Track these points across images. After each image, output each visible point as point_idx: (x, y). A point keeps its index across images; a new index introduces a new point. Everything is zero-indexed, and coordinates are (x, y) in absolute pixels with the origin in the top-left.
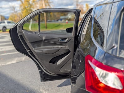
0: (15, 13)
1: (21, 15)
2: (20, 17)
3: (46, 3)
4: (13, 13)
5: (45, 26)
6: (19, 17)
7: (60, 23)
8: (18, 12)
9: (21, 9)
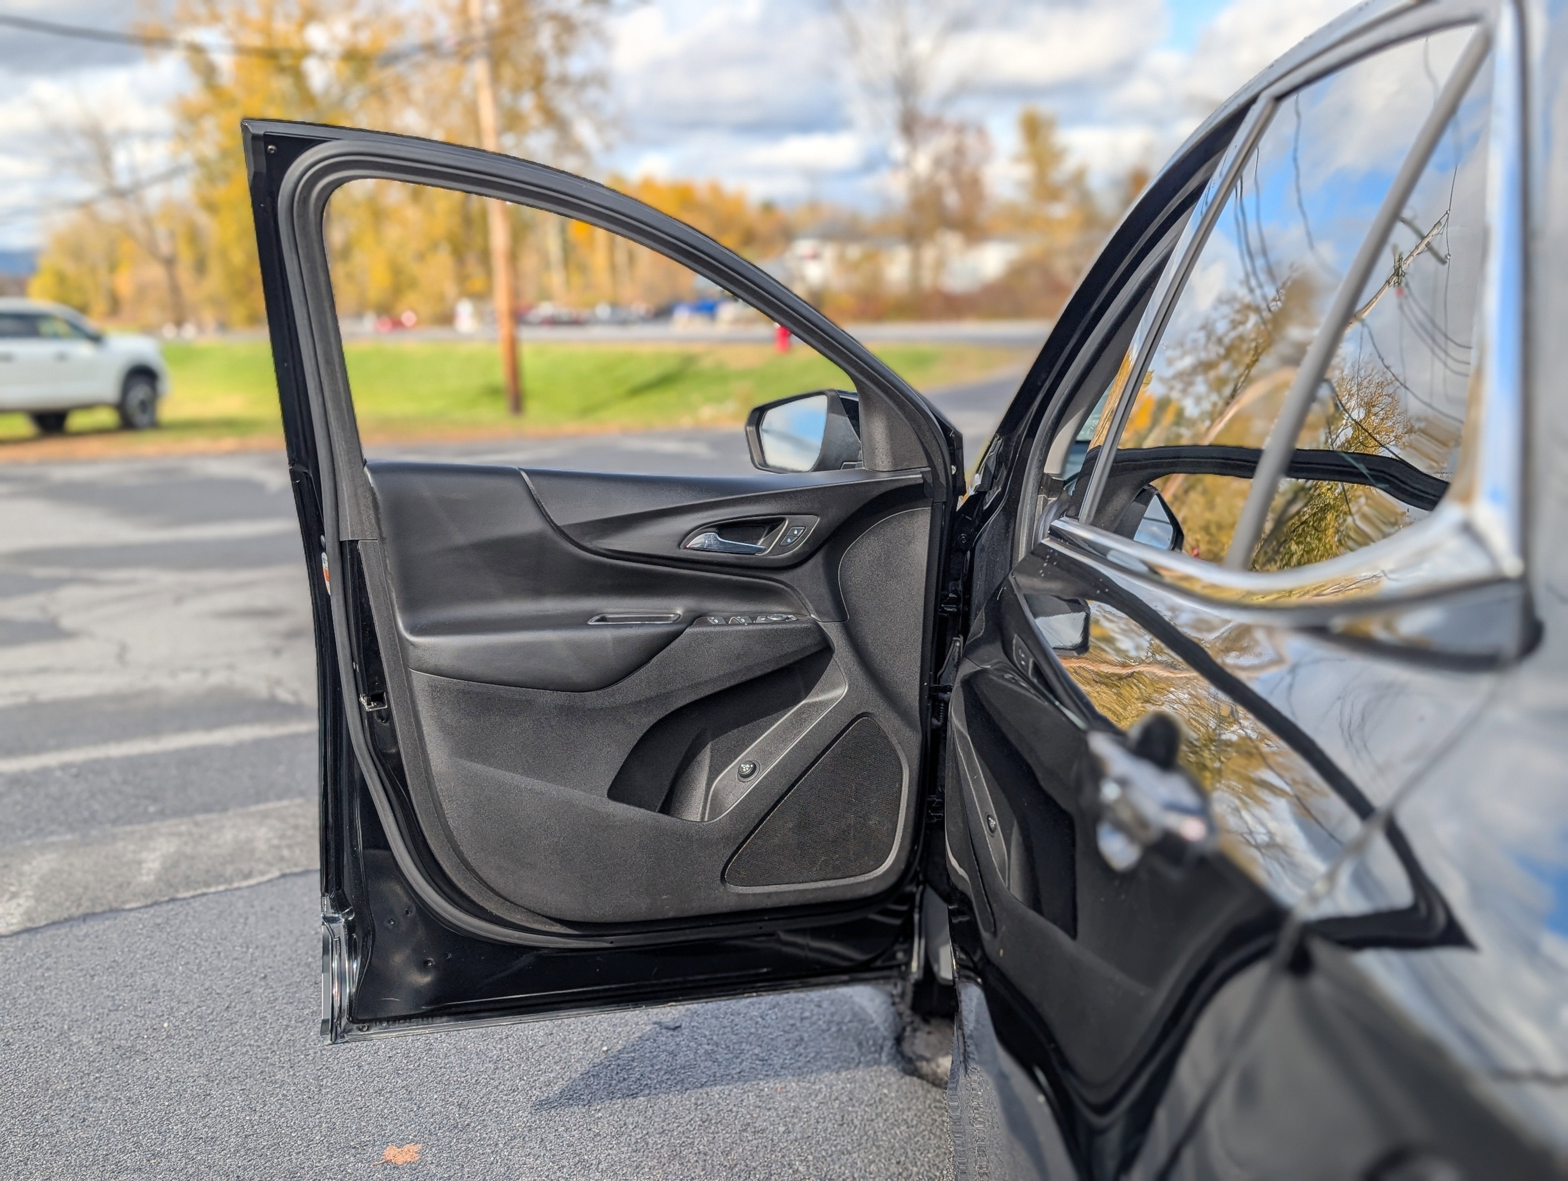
0: (110, 211)
1: (194, 236)
2: (186, 257)
3: (517, 89)
4: (84, 205)
5: (500, 375)
6: (169, 262)
7: (696, 348)
8: (154, 195)
9: (187, 157)
